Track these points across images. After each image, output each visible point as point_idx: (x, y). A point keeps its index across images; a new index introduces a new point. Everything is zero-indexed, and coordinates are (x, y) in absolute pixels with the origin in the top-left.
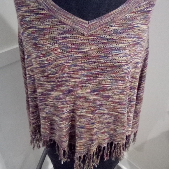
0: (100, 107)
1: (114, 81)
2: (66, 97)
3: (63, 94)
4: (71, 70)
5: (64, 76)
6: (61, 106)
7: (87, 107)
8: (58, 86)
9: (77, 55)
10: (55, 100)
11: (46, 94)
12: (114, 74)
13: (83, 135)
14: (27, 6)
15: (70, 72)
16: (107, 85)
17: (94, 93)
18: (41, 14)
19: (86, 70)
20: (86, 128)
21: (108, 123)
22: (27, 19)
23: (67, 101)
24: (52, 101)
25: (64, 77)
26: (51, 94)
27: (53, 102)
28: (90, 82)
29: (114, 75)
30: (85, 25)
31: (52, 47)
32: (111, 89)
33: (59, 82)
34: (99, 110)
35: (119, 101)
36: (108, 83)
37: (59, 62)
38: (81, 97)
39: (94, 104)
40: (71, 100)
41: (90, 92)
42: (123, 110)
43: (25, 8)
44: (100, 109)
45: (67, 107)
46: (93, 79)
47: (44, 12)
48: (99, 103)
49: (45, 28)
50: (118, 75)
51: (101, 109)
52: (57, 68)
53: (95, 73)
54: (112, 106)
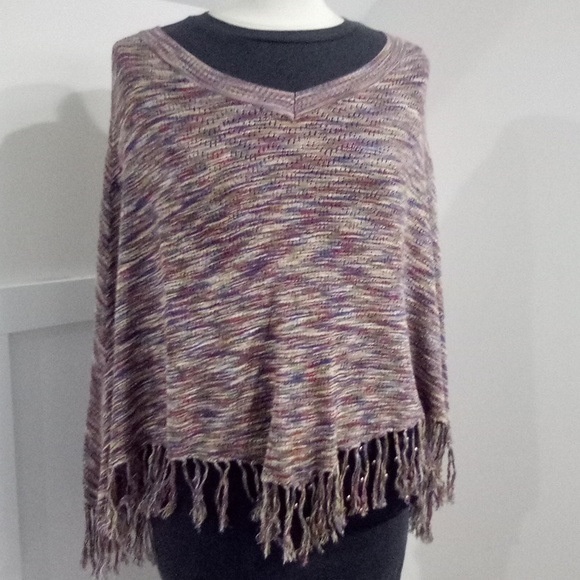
0: (340, 307)
1: (368, 225)
2: (250, 284)
3: (241, 276)
4: (261, 202)
5: (243, 219)
6: (237, 315)
7: (306, 308)
8: (228, 254)
9: (274, 162)
10: (218, 301)
11: (192, 290)
12: (369, 202)
13: (302, 406)
14: (147, 78)
15: (258, 206)
16: (354, 234)
17: (322, 260)
18: (181, 90)
19: (299, 196)
20: (309, 381)
21: (360, 364)
22: (149, 104)
23: (253, 297)
24: (210, 307)
25: (243, 224)
26: (208, 285)
27: (213, 311)
28: (311, 227)
29: (370, 206)
30: (289, 100)
31: (210, 151)
32: (363, 249)
33: (230, 241)
34: (338, 318)
35: (384, 286)
36: (355, 231)
37: (229, 183)
38: (288, 278)
39: (324, 294)
40: (264, 292)
41: (313, 259)
42: (395, 313)
43: (143, 83)
44: (338, 314)
45: (252, 317)
46: (317, 221)
47: (187, 86)
48: (336, 291)
49: (193, 116)
50: (379, 208)
51: (342, 314)
52: (224, 200)
53: (322, 201)
54: (367, 302)
